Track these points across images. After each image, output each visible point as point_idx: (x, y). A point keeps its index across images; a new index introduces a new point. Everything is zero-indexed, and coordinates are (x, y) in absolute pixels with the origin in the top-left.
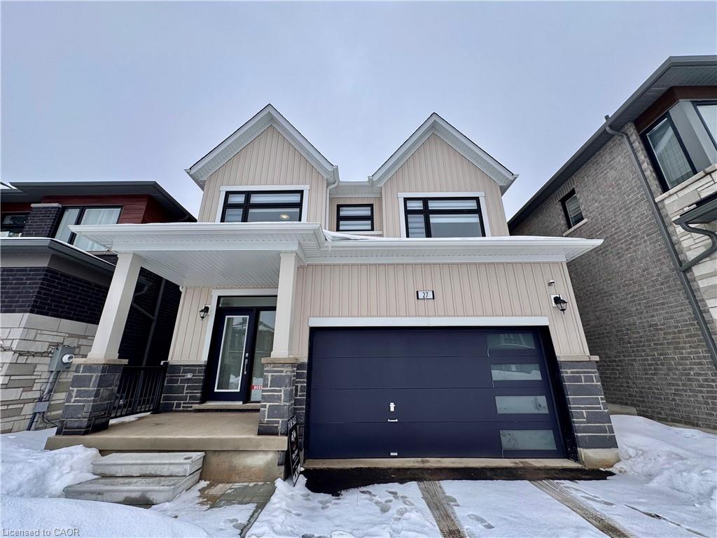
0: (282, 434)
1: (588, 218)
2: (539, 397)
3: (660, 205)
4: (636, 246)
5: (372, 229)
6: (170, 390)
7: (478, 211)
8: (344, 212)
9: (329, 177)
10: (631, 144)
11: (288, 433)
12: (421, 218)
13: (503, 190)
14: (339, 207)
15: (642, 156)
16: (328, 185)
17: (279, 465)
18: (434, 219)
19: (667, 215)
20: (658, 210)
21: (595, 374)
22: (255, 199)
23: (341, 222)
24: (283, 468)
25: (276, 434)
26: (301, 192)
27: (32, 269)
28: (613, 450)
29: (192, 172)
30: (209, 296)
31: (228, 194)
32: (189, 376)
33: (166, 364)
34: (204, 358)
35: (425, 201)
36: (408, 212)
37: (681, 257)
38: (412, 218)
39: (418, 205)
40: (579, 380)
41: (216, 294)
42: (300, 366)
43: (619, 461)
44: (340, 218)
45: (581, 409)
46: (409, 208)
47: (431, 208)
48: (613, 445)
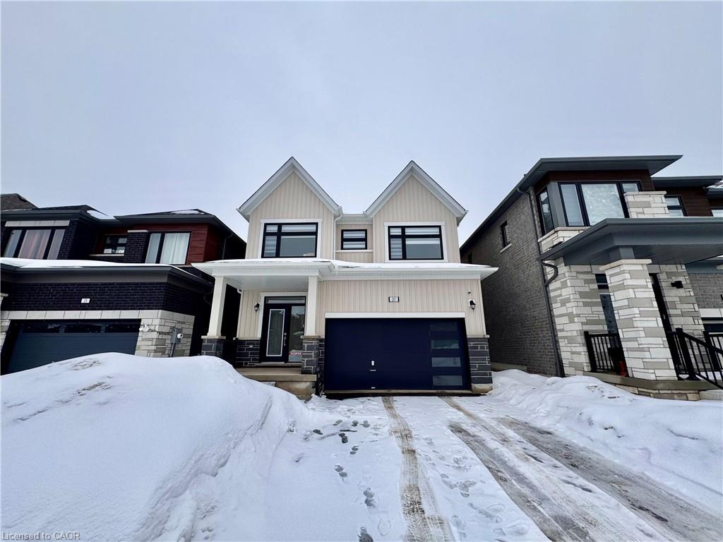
0: (314, 374)
1: (512, 243)
2: (457, 358)
3: (540, 244)
5: (366, 248)
6: (241, 355)
7: (439, 236)
8: (346, 235)
9: (335, 212)
10: (531, 201)
11: (316, 373)
12: (400, 241)
13: (459, 221)
14: (343, 231)
15: (535, 209)
16: (335, 217)
17: (313, 388)
18: (409, 242)
19: (542, 251)
21: (486, 345)
22: (285, 229)
23: (344, 243)
24: (314, 389)
25: (311, 374)
26: (317, 224)
27: (158, 283)
28: (491, 385)
29: (241, 210)
30: (258, 297)
31: (266, 225)
32: (251, 346)
33: (237, 339)
34: (259, 336)
35: (403, 228)
36: (390, 237)
37: (545, 277)
38: (393, 241)
39: (398, 232)
40: (477, 347)
41: (263, 295)
42: (321, 340)
43: (492, 389)
44: (343, 240)
45: (475, 364)
46: (391, 234)
47: (407, 233)
48: (490, 382)
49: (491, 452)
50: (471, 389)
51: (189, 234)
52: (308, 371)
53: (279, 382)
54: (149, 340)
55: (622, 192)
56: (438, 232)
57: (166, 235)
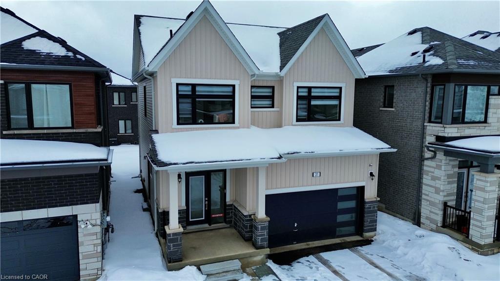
0: (266, 248)
1: (396, 109)
2: (353, 214)
3: (425, 127)
4: (410, 138)
5: (272, 107)
7: (339, 98)
9: (252, 73)
10: (427, 88)
11: (269, 247)
12: (306, 102)
15: (428, 96)
16: (251, 78)
18: (314, 102)
19: (425, 133)
20: (424, 129)
21: (376, 205)
22: (199, 90)
26: (233, 86)
31: (177, 85)
34: (183, 205)
35: (310, 89)
36: (299, 97)
37: (423, 154)
38: (300, 102)
40: (371, 208)
43: (375, 235)
44: (252, 97)
45: (368, 219)
46: (300, 94)
47: (313, 94)
48: (375, 230)
50: (361, 235)
51: (67, 87)
52: (262, 247)
53: (240, 258)
54: (93, 234)
55: (489, 94)
56: (338, 94)
57: (34, 86)
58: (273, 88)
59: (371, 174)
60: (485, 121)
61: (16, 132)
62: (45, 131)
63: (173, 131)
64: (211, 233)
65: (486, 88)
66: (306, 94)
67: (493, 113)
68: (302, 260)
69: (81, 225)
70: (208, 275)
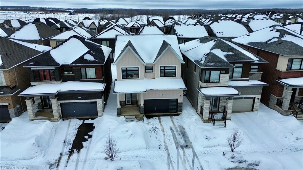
2: (175, 106)
5: (153, 72)
11: (144, 114)
14: (145, 66)
18: (166, 71)
22: (128, 69)
26: (138, 68)
31: (122, 68)
32: (123, 102)
36: (161, 70)
40: (180, 105)
44: (146, 69)
46: (161, 68)
47: (166, 68)
48: (182, 112)
49: (174, 134)
50: (177, 113)
51: (94, 68)
52: (142, 113)
53: (136, 116)
54: (100, 106)
55: (220, 73)
56: (175, 68)
57: (87, 68)
58: (153, 66)
59: (180, 95)
60: (219, 82)
61: (83, 80)
62: (90, 80)
63: (121, 80)
64: (131, 108)
65: (219, 71)
66: (163, 68)
67: (222, 80)
68: (154, 118)
69: (98, 104)
70: (127, 119)
